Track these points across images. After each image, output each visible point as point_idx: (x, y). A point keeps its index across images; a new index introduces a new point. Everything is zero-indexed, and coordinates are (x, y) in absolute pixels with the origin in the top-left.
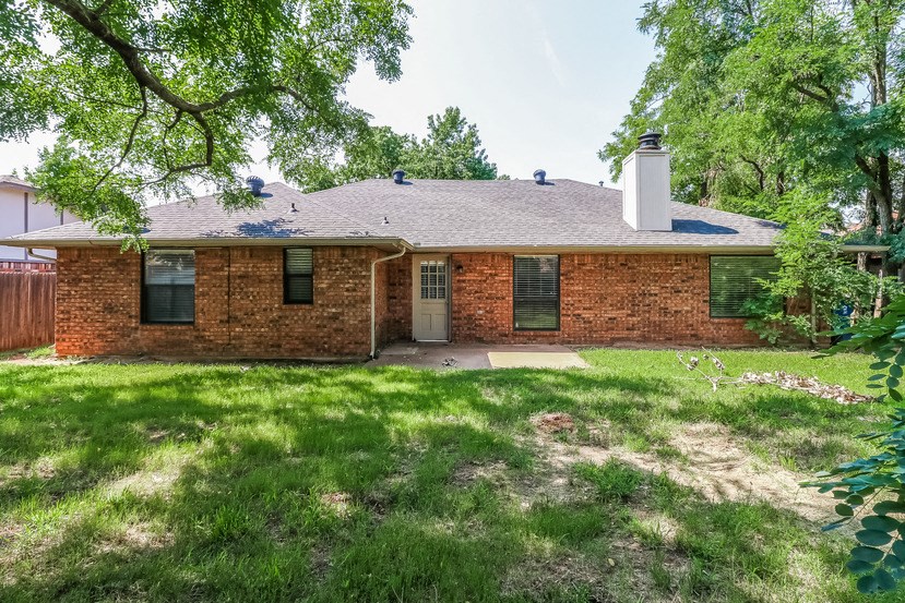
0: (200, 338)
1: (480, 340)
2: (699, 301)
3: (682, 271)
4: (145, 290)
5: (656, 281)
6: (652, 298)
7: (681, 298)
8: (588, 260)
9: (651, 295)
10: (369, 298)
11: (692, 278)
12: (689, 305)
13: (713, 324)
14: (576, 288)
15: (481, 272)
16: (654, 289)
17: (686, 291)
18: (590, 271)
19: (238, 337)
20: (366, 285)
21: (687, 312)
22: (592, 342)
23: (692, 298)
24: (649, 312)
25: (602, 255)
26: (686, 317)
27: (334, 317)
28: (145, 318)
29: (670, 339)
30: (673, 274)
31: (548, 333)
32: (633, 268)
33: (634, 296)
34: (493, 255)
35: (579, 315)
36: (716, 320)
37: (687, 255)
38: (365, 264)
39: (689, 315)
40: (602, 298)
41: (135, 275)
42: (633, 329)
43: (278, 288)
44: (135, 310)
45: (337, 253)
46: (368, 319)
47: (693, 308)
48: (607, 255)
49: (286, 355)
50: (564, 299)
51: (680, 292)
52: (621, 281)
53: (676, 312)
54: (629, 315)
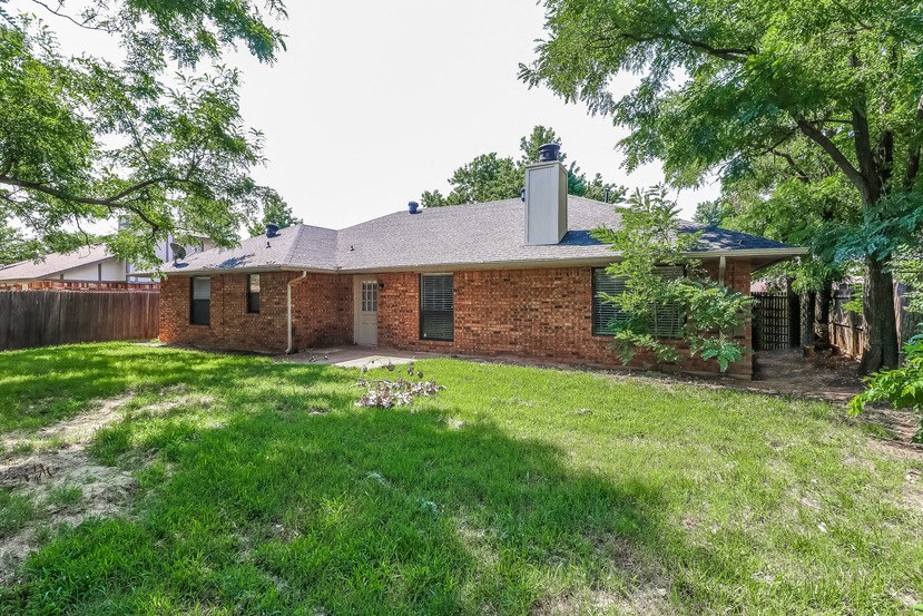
0: (212, 334)
1: (395, 346)
2: (580, 317)
3: (562, 285)
4: (193, 303)
5: (537, 296)
6: (533, 313)
7: (562, 313)
8: (476, 276)
9: (532, 310)
10: (286, 309)
11: (573, 293)
12: (571, 321)
13: (596, 342)
14: (466, 303)
15: (396, 289)
16: (535, 304)
17: (567, 307)
18: (477, 287)
19: (227, 335)
20: (285, 300)
21: (568, 328)
22: (480, 354)
23: (573, 314)
24: (530, 327)
25: (488, 271)
26: (567, 334)
27: (269, 323)
28: (192, 321)
29: (551, 356)
30: (553, 289)
31: (444, 343)
32: (515, 283)
33: (516, 311)
34: (404, 274)
35: (469, 328)
36: (598, 338)
37: (567, 269)
38: (284, 284)
39: (570, 332)
40: (489, 312)
41: (188, 294)
42: (516, 344)
43: (244, 303)
44: (187, 316)
45: (270, 277)
46: (286, 325)
47: (574, 324)
48: (492, 272)
49: (248, 348)
50: (458, 313)
51: (561, 307)
52: (504, 296)
53: (556, 327)
54: (512, 330)
